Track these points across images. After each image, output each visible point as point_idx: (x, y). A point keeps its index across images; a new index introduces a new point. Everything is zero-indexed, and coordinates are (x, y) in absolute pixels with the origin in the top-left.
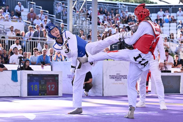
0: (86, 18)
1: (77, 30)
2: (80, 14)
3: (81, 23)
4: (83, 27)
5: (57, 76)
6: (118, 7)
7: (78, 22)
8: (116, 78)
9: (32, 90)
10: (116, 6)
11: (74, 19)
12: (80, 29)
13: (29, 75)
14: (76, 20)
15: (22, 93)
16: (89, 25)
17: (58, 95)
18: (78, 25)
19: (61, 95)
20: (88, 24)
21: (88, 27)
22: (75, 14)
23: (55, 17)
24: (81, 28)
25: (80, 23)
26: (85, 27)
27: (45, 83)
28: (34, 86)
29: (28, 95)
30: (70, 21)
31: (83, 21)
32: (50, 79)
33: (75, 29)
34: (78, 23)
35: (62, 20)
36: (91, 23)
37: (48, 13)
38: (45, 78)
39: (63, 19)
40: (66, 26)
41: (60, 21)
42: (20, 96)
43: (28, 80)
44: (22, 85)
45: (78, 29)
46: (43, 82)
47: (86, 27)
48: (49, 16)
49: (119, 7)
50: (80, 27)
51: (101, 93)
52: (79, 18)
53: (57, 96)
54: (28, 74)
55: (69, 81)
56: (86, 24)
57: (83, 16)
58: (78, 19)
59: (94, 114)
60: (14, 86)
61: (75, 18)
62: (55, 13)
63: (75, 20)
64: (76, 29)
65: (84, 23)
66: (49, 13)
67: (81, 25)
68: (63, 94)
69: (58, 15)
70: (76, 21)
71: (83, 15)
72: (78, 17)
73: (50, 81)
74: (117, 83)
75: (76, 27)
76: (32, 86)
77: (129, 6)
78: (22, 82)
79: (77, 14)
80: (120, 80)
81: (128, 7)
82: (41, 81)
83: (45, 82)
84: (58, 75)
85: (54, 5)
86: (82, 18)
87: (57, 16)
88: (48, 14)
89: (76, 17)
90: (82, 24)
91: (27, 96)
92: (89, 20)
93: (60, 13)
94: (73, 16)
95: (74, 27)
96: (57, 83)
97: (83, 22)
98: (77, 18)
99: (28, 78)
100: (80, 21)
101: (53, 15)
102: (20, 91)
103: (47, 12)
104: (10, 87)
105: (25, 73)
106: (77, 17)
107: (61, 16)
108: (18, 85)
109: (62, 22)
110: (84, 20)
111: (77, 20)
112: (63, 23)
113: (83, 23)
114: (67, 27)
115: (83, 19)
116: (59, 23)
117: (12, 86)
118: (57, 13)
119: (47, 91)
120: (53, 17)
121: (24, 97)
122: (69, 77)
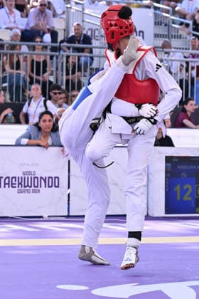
9: (178, 198)
13: (168, 159)
15: (150, 206)
28: (182, 188)
29: (166, 213)
43: (167, 172)
44: (151, 185)
54: (166, 157)
76: (178, 188)
78: (150, 176)
91: (163, 214)
99: (166, 167)
105: (160, 153)
121: (156, 215)
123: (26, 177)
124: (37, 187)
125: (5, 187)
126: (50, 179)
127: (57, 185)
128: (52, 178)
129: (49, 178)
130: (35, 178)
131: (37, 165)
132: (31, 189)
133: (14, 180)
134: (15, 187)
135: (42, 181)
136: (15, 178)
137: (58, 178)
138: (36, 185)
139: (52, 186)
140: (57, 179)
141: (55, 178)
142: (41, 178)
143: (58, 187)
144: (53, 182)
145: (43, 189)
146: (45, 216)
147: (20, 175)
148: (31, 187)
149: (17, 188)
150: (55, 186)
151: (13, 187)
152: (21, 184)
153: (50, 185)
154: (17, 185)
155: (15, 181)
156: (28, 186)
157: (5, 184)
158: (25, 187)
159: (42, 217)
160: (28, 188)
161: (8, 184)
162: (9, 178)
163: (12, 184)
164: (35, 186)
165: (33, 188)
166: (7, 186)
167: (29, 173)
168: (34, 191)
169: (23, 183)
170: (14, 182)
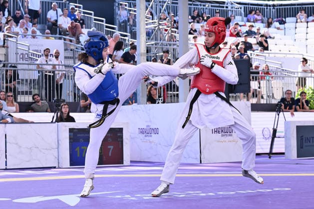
5: (121, 130)
6: (227, 7)
8: (222, 131)
9: (78, 155)
10: (223, 7)
12: (160, 49)
13: (71, 130)
15: (60, 162)
17: (123, 164)
19: (129, 163)
23: (117, 29)
26: (169, 45)
29: (71, 165)
30: (142, 35)
32: (109, 137)
33: (152, 48)
35: (129, 34)
37: (104, 22)
39: (131, 32)
41: (125, 36)
42: (57, 167)
43: (70, 139)
44: (60, 147)
48: (107, 27)
49: (229, 8)
51: (196, 158)
55: (141, 139)
60: (46, 149)
62: (118, 23)
66: (106, 23)
67: (163, 41)
68: (131, 161)
69: (122, 24)
73: (109, 139)
74: (225, 140)
75: (153, 45)
76: (78, 149)
77: (246, 6)
78: (60, 142)
79: (155, 22)
80: (230, 135)
81: (244, 7)
84: (122, 128)
85: (115, 8)
87: (120, 26)
91: (68, 166)
93: (125, 22)
95: (150, 46)
96: (120, 142)
98: (154, 30)
99: (70, 135)
101: (114, 25)
102: (57, 157)
103: (102, 21)
104: (40, 151)
105: (66, 126)
107: (128, 27)
108: (53, 148)
109: (130, 37)
116: (123, 39)
117: (43, 151)
118: (121, 21)
119: (104, 157)
120: (113, 28)
121: (63, 166)
122: (142, 132)
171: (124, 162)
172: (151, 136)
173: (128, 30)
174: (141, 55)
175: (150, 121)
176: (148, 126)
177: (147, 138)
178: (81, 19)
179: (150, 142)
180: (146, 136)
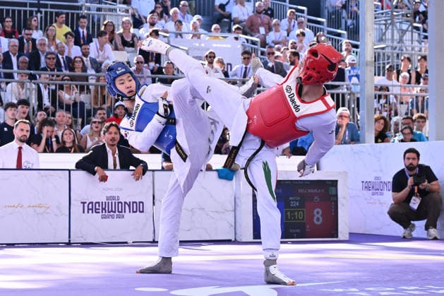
0: (411, 25)
1: (386, 58)
2: (395, 13)
3: (397, 36)
4: (404, 49)
5: (335, 183)
7: (389, 35)
11: (378, 26)
12: (395, 55)
14: (384, 31)
15: (238, 232)
16: (420, 42)
17: (337, 237)
18: (389, 43)
19: (347, 237)
20: (417, 41)
21: (417, 49)
22: (382, 14)
23: (325, 24)
24: (397, 51)
25: (395, 38)
26: (410, 49)
27: (302, 205)
29: (254, 238)
30: (369, 34)
31: (403, 32)
32: (316, 194)
33: (381, 54)
34: (390, 37)
35: (345, 32)
36: (426, 37)
37: (306, 12)
38: (301, 191)
39: (347, 29)
40: (356, 47)
41: (339, 35)
42: (233, 239)
43: (254, 196)
44: (238, 208)
45: (390, 54)
46: (296, 201)
47: (413, 49)
48: (309, 21)
50: (395, 48)
52: (390, 24)
53: (335, 239)
55: (366, 199)
56: (412, 40)
57: (405, 18)
58: (390, 27)
59: (438, 290)
60: (217, 212)
61: (380, 24)
62: (326, 14)
63: (382, 30)
64: (384, 54)
65: (408, 35)
66: (309, 14)
67: (399, 43)
68: (350, 233)
69: (333, 17)
70: (384, 34)
71: (403, 15)
72: (389, 22)
73: (316, 198)
75: (383, 48)
78: (237, 201)
79: (387, 13)
82: (290, 198)
83: (300, 201)
84: (337, 181)
86: (401, 23)
87: (329, 20)
88: (305, 15)
89: (384, 22)
90: (401, 41)
91: (252, 240)
92: (422, 29)
93: (338, 12)
94: (376, 18)
95: (379, 50)
96: (333, 203)
97: (403, 36)
98: (385, 25)
100: (395, 32)
101: (319, 17)
102: (233, 224)
103: (302, 11)
104: (207, 215)
106: (386, 20)
107: (343, 22)
108: (227, 211)
109: (346, 36)
110: (407, 30)
111: (387, 29)
112: (348, 39)
113: (404, 38)
114: (358, 50)
115: (405, 27)
116: (335, 40)
117: (212, 214)
119: (308, 227)
120: (319, 23)
121: (243, 241)
122: (367, 188)
123: (110, 201)
124: (121, 212)
125: (88, 212)
126: (135, 204)
127: (141, 210)
128: (136, 203)
129: (133, 203)
130: (119, 203)
131: (121, 189)
132: (115, 214)
133: (97, 205)
134: (99, 212)
135: (126, 206)
136: (99, 203)
137: (143, 203)
138: (120, 210)
139: (136, 212)
140: (141, 204)
141: (140, 202)
142: (125, 203)
143: (143, 212)
144: (137, 207)
145: (127, 214)
146: (130, 242)
147: (104, 200)
148: (115, 212)
149: (101, 214)
150: (140, 212)
151: (96, 212)
152: (105, 209)
153: (135, 210)
154: (100, 211)
155: (99, 206)
156: (112, 211)
157: (88, 209)
158: (109, 212)
159: (126, 243)
160: (112, 213)
161: (92, 209)
162: (92, 203)
163: (96, 209)
164: (119, 212)
165: (117, 213)
166: (90, 211)
167: (113, 198)
168: (118, 217)
169: (107, 209)
170: (97, 207)
171: (339, 234)
172: (382, 194)
173: (343, 26)
174: (367, 65)
175: (381, 171)
176: (377, 178)
177: (376, 197)
178: (269, 9)
179: (381, 203)
180: (373, 194)
